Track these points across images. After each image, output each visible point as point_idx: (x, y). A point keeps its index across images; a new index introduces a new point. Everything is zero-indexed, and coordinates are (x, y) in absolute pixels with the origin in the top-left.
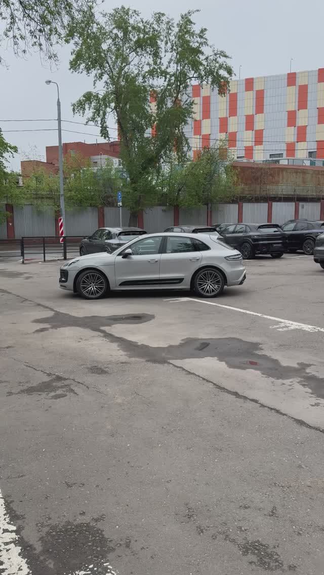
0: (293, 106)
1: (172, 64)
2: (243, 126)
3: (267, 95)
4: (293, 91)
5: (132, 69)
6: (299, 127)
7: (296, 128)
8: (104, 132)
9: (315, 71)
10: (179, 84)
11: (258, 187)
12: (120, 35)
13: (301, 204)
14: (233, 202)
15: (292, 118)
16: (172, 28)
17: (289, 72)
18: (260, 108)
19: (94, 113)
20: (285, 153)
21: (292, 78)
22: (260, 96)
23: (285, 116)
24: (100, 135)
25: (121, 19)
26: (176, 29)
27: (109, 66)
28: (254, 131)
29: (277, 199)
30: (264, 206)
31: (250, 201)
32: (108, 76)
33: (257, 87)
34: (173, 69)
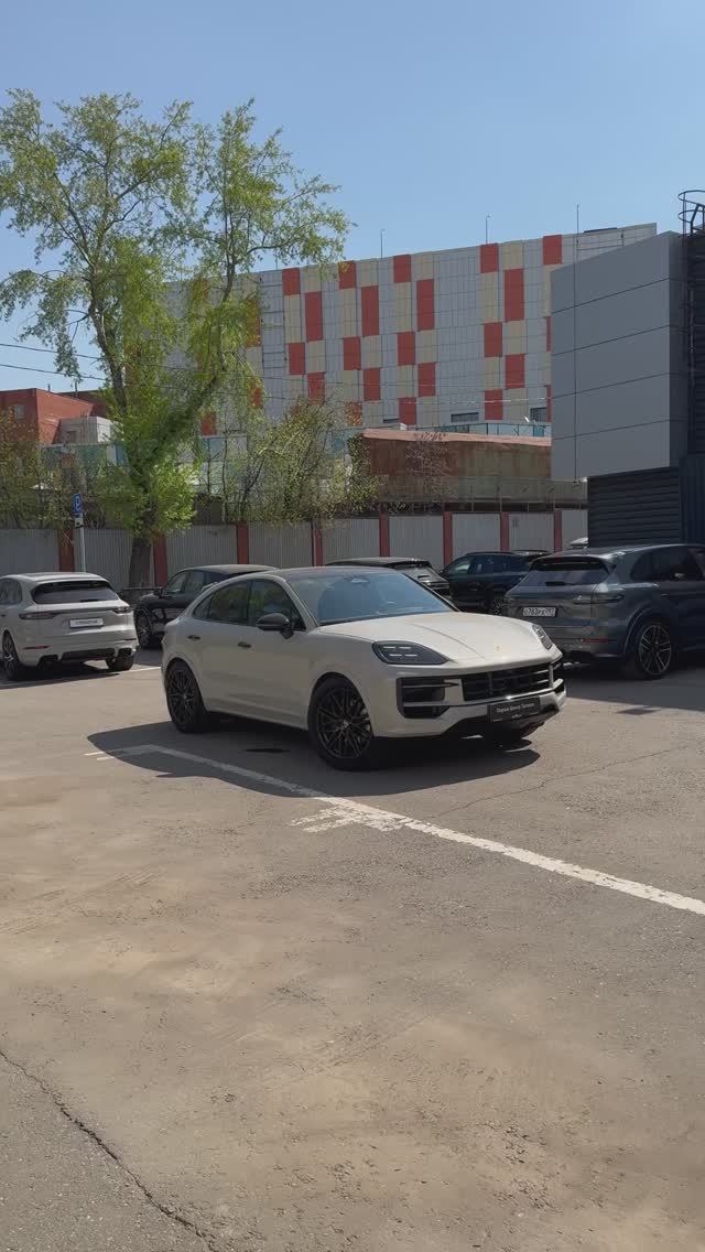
0: (496, 314)
1: (212, 218)
2: (394, 356)
3: (439, 289)
4: (495, 281)
5: (128, 228)
6: (508, 358)
7: (503, 358)
8: (66, 361)
9: (537, 241)
10: (231, 261)
11: (420, 482)
12: (98, 153)
13: (512, 516)
14: (367, 514)
15: (493, 339)
16: (210, 143)
17: (484, 243)
18: (426, 318)
19: (42, 318)
20: (482, 412)
21: (489, 255)
22: (426, 292)
23: (479, 336)
24: (55, 369)
25: (99, 121)
26: (218, 145)
27: (76, 220)
28: (416, 367)
29: (462, 507)
30: (436, 522)
31: (405, 510)
32: (71, 243)
33: (418, 273)
34: (216, 226)
